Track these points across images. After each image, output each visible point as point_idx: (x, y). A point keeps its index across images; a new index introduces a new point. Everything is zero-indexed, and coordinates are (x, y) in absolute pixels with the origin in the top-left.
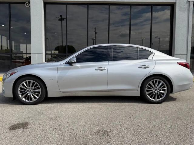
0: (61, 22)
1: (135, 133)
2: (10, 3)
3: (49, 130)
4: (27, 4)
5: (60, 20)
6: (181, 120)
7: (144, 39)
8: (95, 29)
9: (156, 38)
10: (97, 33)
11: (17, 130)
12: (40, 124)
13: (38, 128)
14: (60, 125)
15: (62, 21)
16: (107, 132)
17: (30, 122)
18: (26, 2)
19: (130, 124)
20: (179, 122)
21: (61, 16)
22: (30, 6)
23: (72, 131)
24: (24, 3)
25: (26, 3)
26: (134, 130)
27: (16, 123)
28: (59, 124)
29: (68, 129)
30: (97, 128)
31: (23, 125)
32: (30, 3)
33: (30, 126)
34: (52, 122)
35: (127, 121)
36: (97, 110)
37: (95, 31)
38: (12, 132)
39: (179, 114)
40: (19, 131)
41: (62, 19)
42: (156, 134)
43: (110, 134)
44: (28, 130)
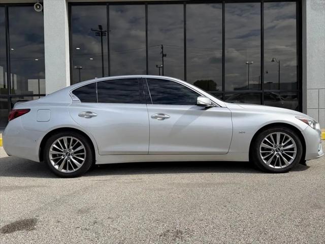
0: (100, 37)
1: (235, 233)
2: (7, 6)
3: (74, 233)
4: (38, 7)
5: (98, 34)
6: (320, 208)
7: (251, 63)
8: (162, 48)
9: (273, 61)
10: (165, 55)
11: (15, 234)
12: (59, 222)
13: (53, 228)
14: (95, 222)
15: (102, 36)
16: (182, 234)
17: (41, 218)
18: (35, 3)
19: (224, 217)
20: (317, 213)
21: (100, 27)
22: (43, 10)
23: (117, 232)
24: (32, 5)
25: (35, 5)
26: (232, 229)
27: (14, 220)
28: (92, 220)
29: (109, 229)
30: (163, 225)
31: (27, 224)
32: (42, 4)
33: (39, 224)
34: (80, 217)
35: (220, 212)
36: (163, 193)
37: (162, 52)
38: (7, 236)
39: (317, 198)
40: (19, 235)
41: (101, 31)
42: (272, 235)
43: (186, 237)
44: (35, 232)
